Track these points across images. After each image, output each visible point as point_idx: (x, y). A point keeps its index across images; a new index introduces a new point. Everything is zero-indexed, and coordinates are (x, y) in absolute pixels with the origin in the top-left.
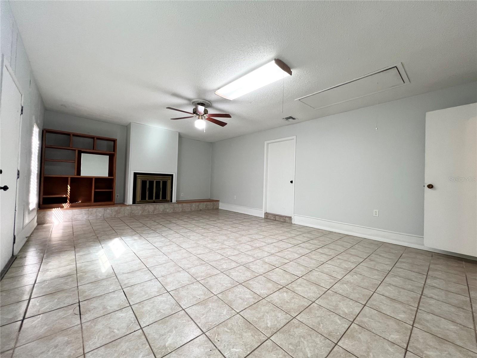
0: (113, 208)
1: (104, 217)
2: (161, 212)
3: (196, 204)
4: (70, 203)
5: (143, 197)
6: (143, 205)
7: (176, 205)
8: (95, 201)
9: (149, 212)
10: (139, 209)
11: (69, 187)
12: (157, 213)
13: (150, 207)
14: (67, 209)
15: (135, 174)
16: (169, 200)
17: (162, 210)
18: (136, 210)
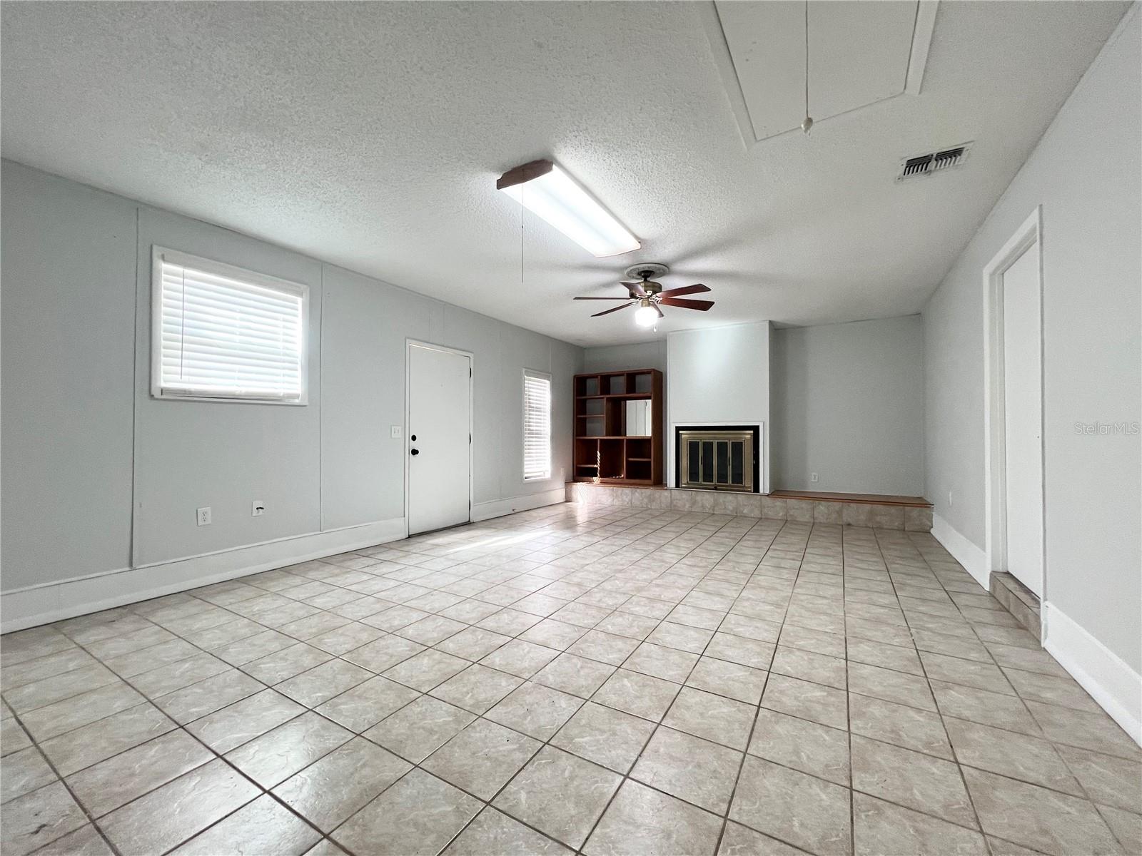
0: (643, 490)
1: (631, 503)
2: (728, 512)
3: (830, 504)
4: (601, 477)
5: (693, 476)
6: (693, 492)
7: (768, 501)
8: (628, 477)
9: (703, 506)
10: (683, 498)
11: (599, 454)
12: (722, 512)
13: (706, 499)
14: (597, 485)
15: (678, 429)
16: (750, 487)
17: (731, 508)
18: (680, 500)
